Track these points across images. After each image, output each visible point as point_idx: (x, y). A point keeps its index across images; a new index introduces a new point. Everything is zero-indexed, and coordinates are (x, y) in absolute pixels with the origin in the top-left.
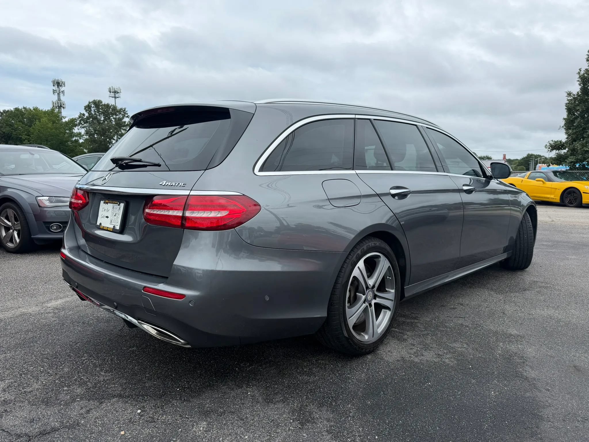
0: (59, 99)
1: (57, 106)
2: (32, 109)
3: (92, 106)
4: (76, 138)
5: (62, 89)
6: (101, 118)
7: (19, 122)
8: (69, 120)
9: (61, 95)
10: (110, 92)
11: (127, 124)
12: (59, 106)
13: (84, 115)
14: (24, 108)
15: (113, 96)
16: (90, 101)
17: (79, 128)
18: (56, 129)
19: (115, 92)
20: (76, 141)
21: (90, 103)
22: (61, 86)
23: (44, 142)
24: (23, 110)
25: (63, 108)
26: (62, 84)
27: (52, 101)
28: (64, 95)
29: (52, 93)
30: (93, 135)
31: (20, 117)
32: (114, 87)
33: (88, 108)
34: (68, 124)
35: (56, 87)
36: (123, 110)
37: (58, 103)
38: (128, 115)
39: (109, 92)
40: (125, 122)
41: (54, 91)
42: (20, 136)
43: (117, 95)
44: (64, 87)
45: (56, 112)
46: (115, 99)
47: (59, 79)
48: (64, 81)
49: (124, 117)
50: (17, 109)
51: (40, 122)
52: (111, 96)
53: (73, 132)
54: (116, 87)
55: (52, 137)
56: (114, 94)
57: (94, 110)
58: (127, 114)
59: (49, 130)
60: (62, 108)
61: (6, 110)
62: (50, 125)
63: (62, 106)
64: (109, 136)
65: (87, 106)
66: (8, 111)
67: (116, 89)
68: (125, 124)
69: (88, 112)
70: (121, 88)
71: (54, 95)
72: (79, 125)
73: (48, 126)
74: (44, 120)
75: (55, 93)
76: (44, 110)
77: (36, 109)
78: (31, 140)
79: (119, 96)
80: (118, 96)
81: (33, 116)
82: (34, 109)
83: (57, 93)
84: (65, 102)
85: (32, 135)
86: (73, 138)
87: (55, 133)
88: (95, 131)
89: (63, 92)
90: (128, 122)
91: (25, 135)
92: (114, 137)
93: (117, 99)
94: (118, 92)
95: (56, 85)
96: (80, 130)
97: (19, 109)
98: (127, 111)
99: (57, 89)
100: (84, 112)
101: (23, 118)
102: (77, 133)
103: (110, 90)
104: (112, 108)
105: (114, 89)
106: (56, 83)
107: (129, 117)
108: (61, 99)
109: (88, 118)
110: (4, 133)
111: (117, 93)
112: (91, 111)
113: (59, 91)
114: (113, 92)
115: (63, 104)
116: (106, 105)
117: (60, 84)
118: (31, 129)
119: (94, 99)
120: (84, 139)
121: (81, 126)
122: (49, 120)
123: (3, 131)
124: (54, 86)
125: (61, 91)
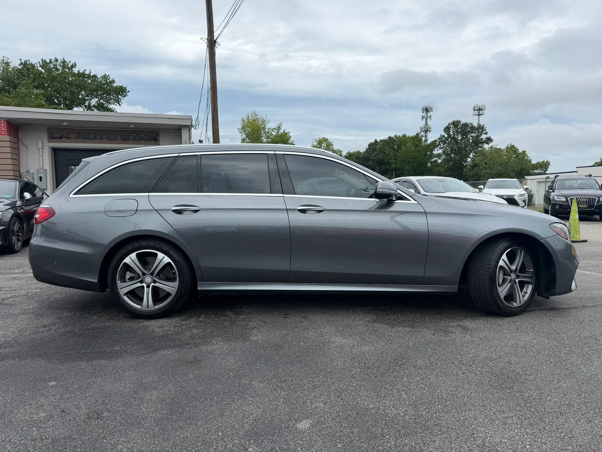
0: (426, 124)
1: (424, 130)
2: (401, 136)
3: (452, 126)
4: (436, 159)
5: (429, 114)
6: (459, 137)
7: (390, 148)
8: (430, 143)
9: (429, 119)
10: (475, 110)
11: (484, 141)
12: (426, 130)
13: (444, 136)
14: (395, 136)
15: (477, 114)
16: (450, 123)
17: (438, 149)
18: (418, 152)
19: (480, 109)
20: (436, 161)
21: (449, 124)
22: (429, 112)
23: (407, 164)
24: (394, 138)
25: (430, 131)
26: (430, 109)
27: (421, 127)
28: (431, 119)
29: (421, 119)
30: (450, 154)
31: (392, 144)
32: (478, 105)
33: (447, 129)
34: (430, 146)
35: (425, 113)
36: (482, 127)
37: (425, 128)
38: (486, 132)
39: (473, 111)
40: (482, 139)
41: (423, 117)
42: (389, 161)
43: (481, 112)
44: (431, 112)
45: (420, 136)
46: (479, 117)
47: (428, 106)
48: (431, 107)
49: (482, 134)
50: (390, 138)
51: (405, 147)
52: (475, 114)
53: (433, 154)
54: (480, 104)
55: (413, 160)
56: (478, 111)
57: (453, 130)
58: (485, 130)
59: (412, 153)
60: (428, 132)
61: (382, 139)
62: (413, 149)
63: (428, 130)
64: (464, 155)
65: (446, 127)
66: (383, 140)
67: (480, 107)
68: (482, 140)
69: (447, 133)
70: (485, 105)
71: (423, 121)
72: (438, 146)
73: (411, 149)
74: (409, 144)
75: (423, 119)
76: (410, 136)
77: (404, 136)
78: (397, 164)
79: (484, 113)
80: (482, 114)
81: (401, 142)
82: (403, 136)
83: (425, 119)
84: (431, 126)
85: (398, 159)
86: (433, 159)
87: (416, 156)
88: (452, 150)
89: (430, 117)
90: (485, 139)
91: (393, 160)
92: (470, 154)
93: (481, 117)
94: (483, 109)
95: (425, 112)
96: (438, 151)
97: (391, 137)
98: (485, 128)
99: (425, 115)
100: (443, 133)
101: (394, 146)
102: (436, 154)
103: (475, 109)
104: (470, 126)
105: (478, 106)
106: (424, 110)
107: (487, 133)
108: (428, 124)
109: (447, 139)
110: (379, 159)
111: (481, 111)
112: (450, 131)
113: (427, 116)
114: (477, 110)
115: (430, 128)
116: (465, 124)
117: (428, 110)
118: (398, 154)
119: (454, 120)
120: (442, 159)
121: (439, 147)
122: (413, 144)
123: (378, 157)
124: (423, 112)
125: (429, 116)
